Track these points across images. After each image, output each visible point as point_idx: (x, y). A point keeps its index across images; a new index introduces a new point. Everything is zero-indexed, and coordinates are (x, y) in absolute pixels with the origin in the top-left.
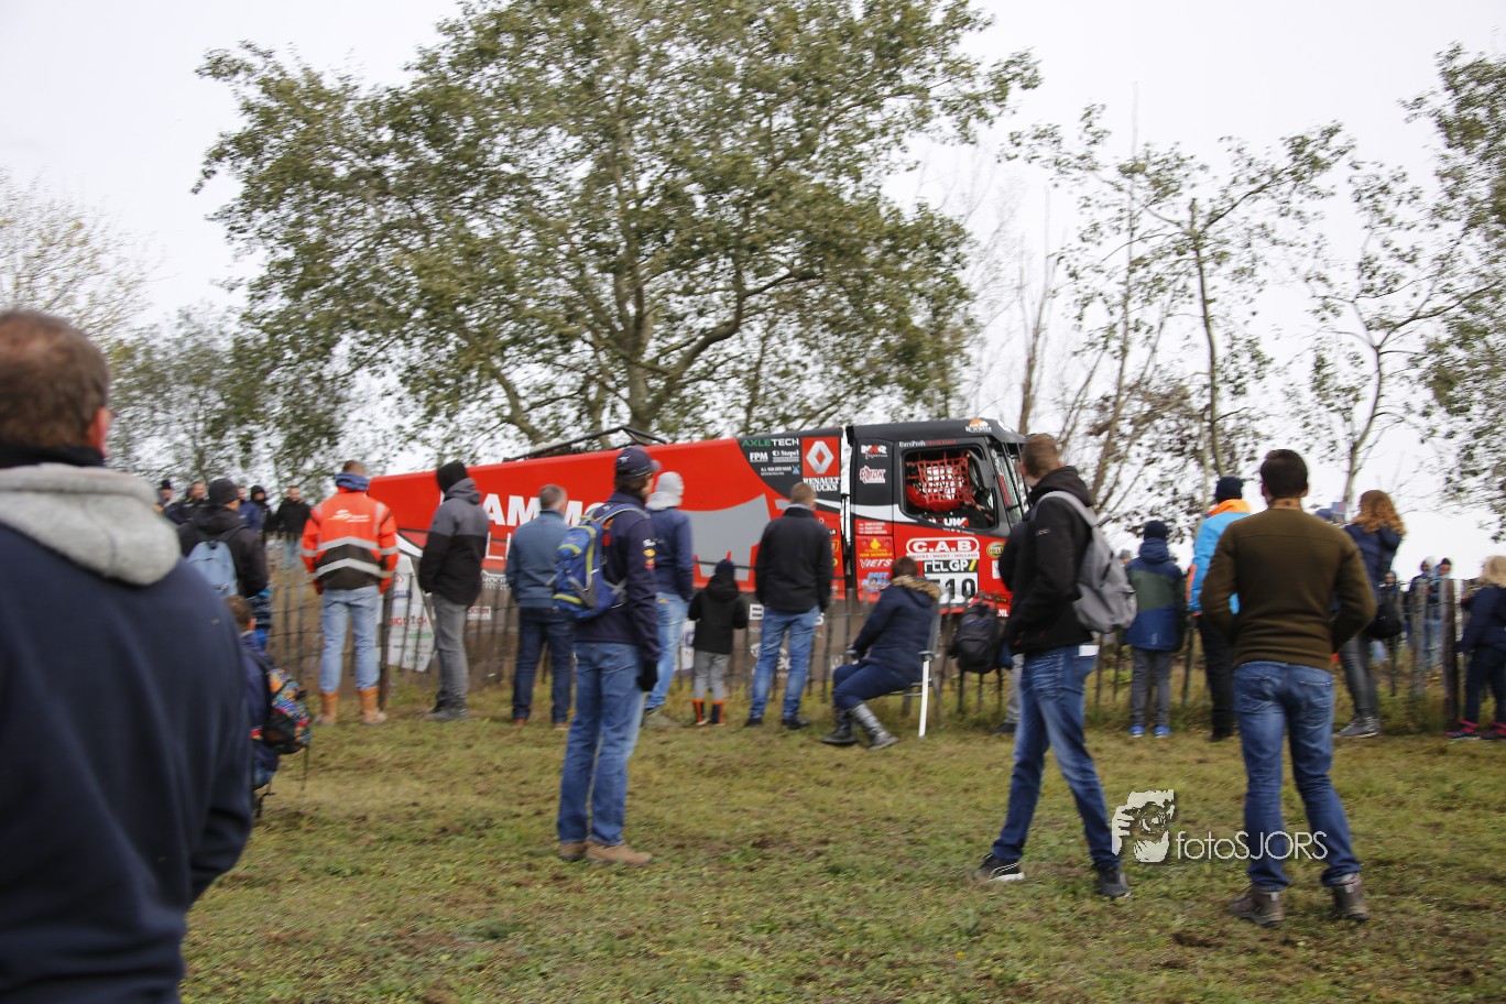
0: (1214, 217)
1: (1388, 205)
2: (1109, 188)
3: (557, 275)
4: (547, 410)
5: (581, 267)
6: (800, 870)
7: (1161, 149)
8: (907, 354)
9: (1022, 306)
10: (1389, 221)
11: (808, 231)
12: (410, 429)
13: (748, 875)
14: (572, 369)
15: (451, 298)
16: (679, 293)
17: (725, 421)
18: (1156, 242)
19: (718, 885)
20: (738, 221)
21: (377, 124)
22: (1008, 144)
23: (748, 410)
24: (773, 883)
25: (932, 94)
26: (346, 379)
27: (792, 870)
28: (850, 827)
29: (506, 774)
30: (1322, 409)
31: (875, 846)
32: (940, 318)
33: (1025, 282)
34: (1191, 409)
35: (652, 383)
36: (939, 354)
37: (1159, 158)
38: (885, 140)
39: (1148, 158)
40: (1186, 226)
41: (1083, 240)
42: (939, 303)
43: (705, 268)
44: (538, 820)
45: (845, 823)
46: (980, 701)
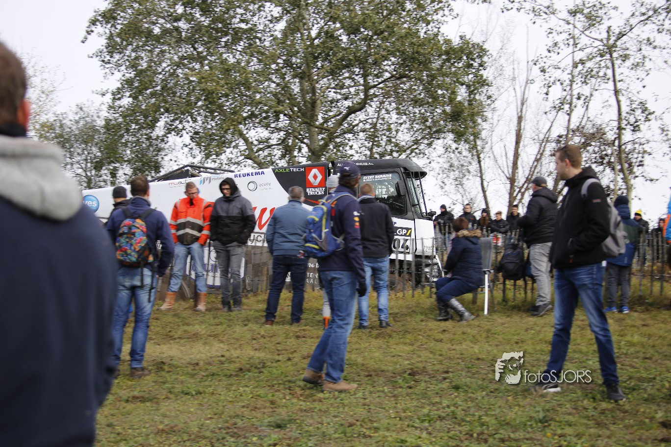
0: (621, 35)
2: (562, 23)
3: (271, 80)
4: (267, 152)
5: (283, 77)
6: (437, 387)
8: (456, 116)
9: (515, 89)
11: (403, 53)
13: (410, 391)
14: (279, 130)
18: (589, 51)
19: (394, 396)
20: (365, 48)
24: (424, 395)
27: (432, 387)
28: (458, 363)
31: (474, 374)
32: (472, 96)
33: (516, 76)
34: (606, 140)
35: (321, 136)
36: (473, 115)
37: (590, 5)
39: (584, 5)
40: (605, 42)
41: (549, 51)
42: (472, 88)
45: (455, 361)
46: (514, 295)
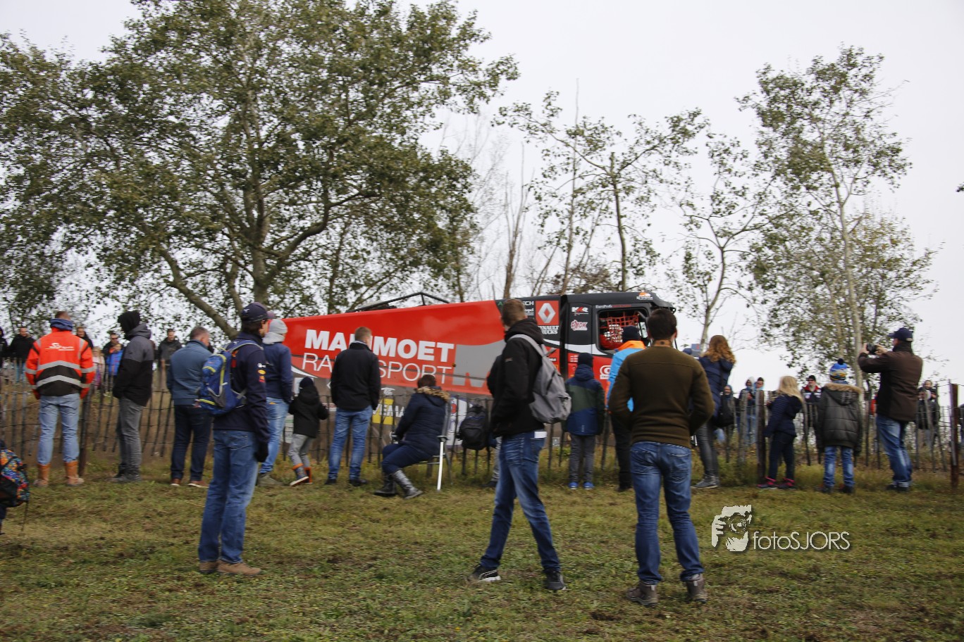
0: (625, 164)
1: (729, 161)
2: (560, 144)
3: (206, 189)
4: (198, 278)
5: (222, 185)
6: (358, 577)
7: (593, 121)
8: (434, 245)
9: (507, 217)
10: (729, 171)
11: (371, 166)
12: (104, 290)
13: (324, 581)
14: (215, 252)
15: (135, 203)
16: (286, 204)
17: (316, 287)
18: (589, 179)
19: (304, 587)
20: (325, 158)
21: (83, 87)
22: (498, 115)
23: (332, 280)
24: (340, 586)
25: (451, 81)
26: (60, 257)
27: (352, 576)
28: (391, 549)
29: (165, 517)
30: (689, 285)
31: (407, 560)
32: (455, 224)
33: (508, 202)
34: (609, 284)
35: (268, 262)
36: (454, 246)
37: (592, 127)
38: (421, 109)
39: (585, 126)
40: (608, 169)
41: (545, 176)
42: (454, 214)
43: (304, 188)
44: (186, 547)
45: (388, 546)
46: (476, 467)
